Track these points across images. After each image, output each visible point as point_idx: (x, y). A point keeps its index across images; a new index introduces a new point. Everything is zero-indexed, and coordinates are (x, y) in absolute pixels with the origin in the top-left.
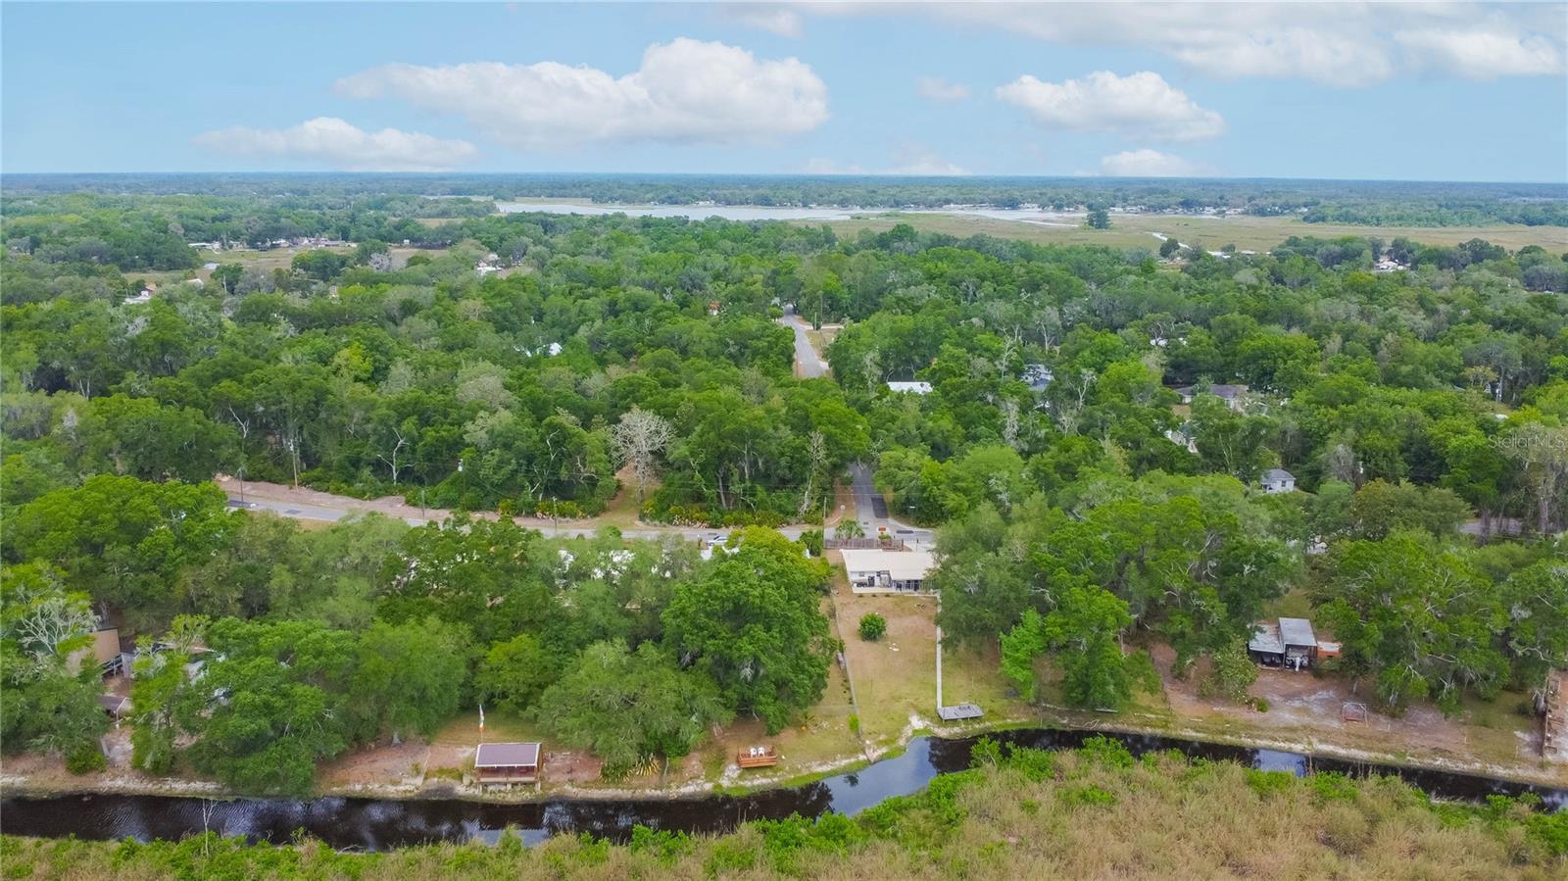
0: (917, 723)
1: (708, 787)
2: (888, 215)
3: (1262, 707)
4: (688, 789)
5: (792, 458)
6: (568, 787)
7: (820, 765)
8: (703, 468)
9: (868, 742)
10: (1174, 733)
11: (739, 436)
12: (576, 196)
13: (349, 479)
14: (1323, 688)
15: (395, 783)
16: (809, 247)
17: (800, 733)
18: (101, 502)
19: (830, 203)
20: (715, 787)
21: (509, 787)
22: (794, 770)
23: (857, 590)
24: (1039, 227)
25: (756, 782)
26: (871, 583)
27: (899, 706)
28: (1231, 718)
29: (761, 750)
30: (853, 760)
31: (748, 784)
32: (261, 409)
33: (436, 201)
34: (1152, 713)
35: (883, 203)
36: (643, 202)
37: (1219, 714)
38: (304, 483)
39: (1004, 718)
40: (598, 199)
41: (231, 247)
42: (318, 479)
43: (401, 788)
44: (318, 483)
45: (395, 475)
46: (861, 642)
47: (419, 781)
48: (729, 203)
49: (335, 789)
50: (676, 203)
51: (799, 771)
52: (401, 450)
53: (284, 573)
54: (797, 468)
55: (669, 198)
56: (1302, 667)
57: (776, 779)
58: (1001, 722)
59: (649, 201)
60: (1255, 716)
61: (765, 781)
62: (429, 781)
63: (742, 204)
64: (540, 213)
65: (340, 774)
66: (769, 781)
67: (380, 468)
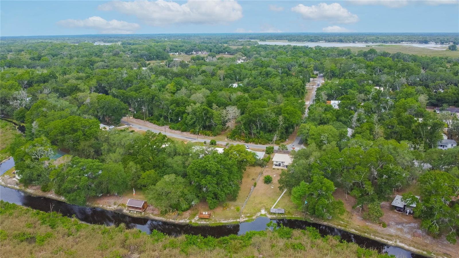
0: (263, 212)
1: (188, 221)
2: (379, 45)
3: (384, 226)
4: (181, 221)
5: (272, 123)
6: (151, 215)
7: (224, 220)
8: (244, 124)
9: (242, 216)
10: (348, 230)
11: (255, 116)
12: (285, 39)
13: (158, 120)
14: (414, 222)
15: (110, 206)
16: (338, 56)
17: (224, 209)
18: (68, 123)
19: (362, 42)
20: (190, 222)
21: (136, 212)
22: (215, 221)
23: (274, 167)
24: (431, 50)
25: (202, 223)
26: (280, 165)
27: (260, 206)
28: (370, 228)
29: (207, 213)
30: (235, 221)
31: (199, 222)
32: (139, 100)
33: (241, 41)
34: (343, 221)
35: (380, 42)
36: (303, 41)
37: (367, 226)
38: (148, 120)
39: (292, 215)
40: (290, 40)
41: (181, 54)
42: (152, 120)
43: (111, 208)
44: (151, 121)
45: (169, 120)
46: (263, 183)
47: (116, 207)
48: (329, 42)
49: (96, 205)
50: (313, 41)
51: (216, 221)
52: (170, 113)
53: (106, 145)
54: (274, 127)
55: (311, 40)
56: (410, 213)
57: (208, 223)
58: (291, 216)
59: (305, 41)
60: (379, 228)
61: (205, 222)
62: (119, 207)
63: (333, 41)
64: (266, 45)
65: (98, 202)
66: (206, 223)
67: (166, 118)
